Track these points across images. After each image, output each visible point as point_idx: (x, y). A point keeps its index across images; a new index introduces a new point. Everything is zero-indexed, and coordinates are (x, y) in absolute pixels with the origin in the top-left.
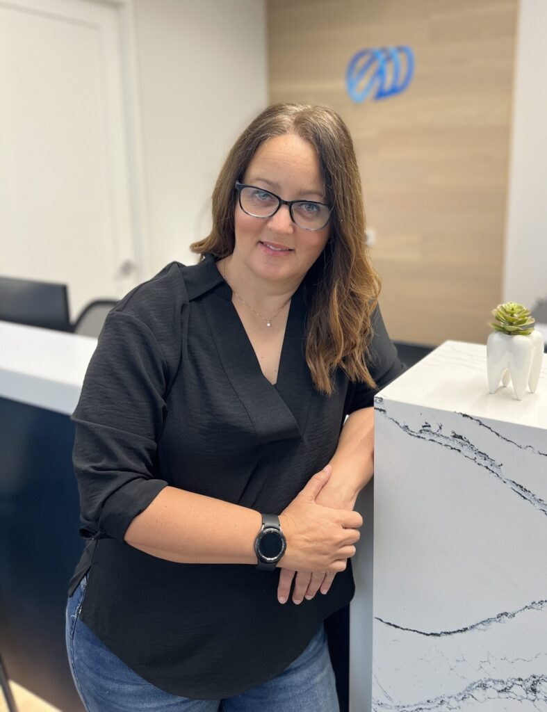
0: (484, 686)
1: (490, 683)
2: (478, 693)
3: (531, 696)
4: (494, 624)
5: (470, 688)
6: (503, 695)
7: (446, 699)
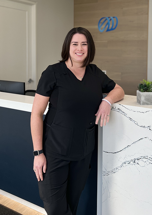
0: (125, 163)
1: (126, 162)
2: (124, 165)
3: (134, 163)
4: (127, 148)
5: (122, 164)
6: (129, 164)
7: (118, 168)
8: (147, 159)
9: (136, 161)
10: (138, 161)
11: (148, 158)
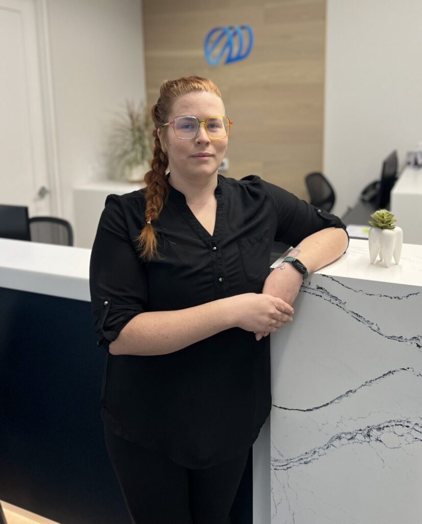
0: (339, 438)
1: (343, 435)
2: (336, 443)
3: (367, 439)
4: (344, 398)
5: (331, 440)
6: (351, 441)
7: (317, 450)
8: (408, 427)
9: (374, 433)
10: (379, 433)
11: (411, 426)
